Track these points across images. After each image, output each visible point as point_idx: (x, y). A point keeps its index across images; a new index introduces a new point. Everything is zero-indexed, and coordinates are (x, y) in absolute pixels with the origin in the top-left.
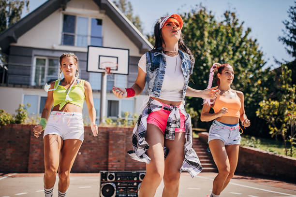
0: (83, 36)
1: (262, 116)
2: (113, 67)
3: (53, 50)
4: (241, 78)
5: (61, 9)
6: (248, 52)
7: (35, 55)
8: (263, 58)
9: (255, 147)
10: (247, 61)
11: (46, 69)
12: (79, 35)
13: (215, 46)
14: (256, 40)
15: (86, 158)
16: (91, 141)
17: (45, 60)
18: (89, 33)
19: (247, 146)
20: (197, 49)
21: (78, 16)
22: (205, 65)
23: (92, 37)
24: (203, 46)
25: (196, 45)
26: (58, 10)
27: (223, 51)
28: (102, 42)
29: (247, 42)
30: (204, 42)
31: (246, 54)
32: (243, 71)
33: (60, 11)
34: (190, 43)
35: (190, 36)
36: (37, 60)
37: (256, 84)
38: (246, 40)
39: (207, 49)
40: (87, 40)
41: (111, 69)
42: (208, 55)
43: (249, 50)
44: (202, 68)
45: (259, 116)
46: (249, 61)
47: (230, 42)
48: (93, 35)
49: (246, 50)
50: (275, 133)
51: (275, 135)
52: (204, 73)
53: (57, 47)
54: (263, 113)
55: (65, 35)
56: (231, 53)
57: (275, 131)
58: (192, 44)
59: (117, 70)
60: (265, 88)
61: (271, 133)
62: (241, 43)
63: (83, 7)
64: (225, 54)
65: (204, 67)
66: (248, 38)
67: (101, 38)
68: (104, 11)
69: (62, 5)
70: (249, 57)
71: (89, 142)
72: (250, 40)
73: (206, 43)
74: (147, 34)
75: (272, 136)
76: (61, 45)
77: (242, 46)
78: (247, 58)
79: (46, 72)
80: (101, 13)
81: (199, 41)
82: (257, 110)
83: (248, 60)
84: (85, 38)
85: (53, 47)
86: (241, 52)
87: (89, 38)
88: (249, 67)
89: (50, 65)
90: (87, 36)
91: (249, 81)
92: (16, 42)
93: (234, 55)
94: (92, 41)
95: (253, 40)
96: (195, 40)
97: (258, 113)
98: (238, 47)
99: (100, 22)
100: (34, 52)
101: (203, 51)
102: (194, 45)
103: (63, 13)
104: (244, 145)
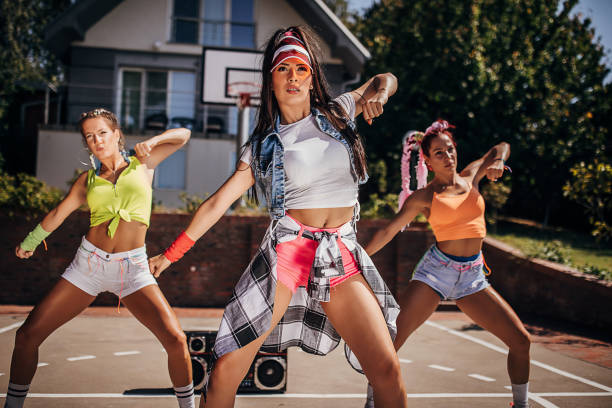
0: (216, 23)
1: (575, 197)
2: (254, 93)
3: (155, 54)
4: (549, 106)
6: (567, 49)
7: (121, 65)
8: (602, 61)
9: (561, 261)
10: (565, 69)
11: (143, 95)
12: (206, 22)
13: (494, 37)
14: (587, 22)
15: (206, 279)
16: (215, 244)
17: (139, 74)
18: (228, 16)
19: (543, 259)
20: (454, 45)
22: (471, 78)
23: (233, 24)
24: (467, 37)
25: (453, 36)
27: (514, 48)
28: (254, 35)
29: (567, 26)
30: (471, 29)
31: (564, 53)
32: (555, 92)
34: (439, 31)
35: (440, 17)
36: (126, 74)
37: (581, 120)
38: (565, 20)
39: (477, 44)
40: (223, 32)
41: (252, 96)
42: (479, 57)
43: (572, 45)
44: (464, 85)
45: (568, 196)
46: (570, 68)
47: (529, 27)
48: (237, 21)
49: (564, 45)
50: (604, 234)
51: (604, 238)
52: (469, 97)
53: (163, 47)
54: (578, 190)
55: (179, 21)
56: (531, 50)
57: (603, 230)
58: (444, 34)
60: (601, 129)
61: (595, 233)
62: (553, 28)
64: (516, 54)
65: (468, 82)
66: (571, 16)
67: (252, 26)
70: (569, 60)
71: (211, 246)
72: (576, 21)
73: (475, 31)
74: (354, 13)
75: (597, 240)
76: (171, 42)
77: (557, 35)
78: (564, 61)
79: (143, 101)
81: (461, 27)
82: (565, 185)
83: (569, 66)
84: (219, 27)
85: (155, 47)
86: (552, 50)
87: (228, 27)
88: (570, 80)
90: (223, 22)
91: (566, 113)
92: (82, 39)
93: (536, 55)
94: (233, 33)
95: (581, 20)
96: (452, 24)
97: (567, 190)
98: (545, 39)
100: (119, 59)
101: (467, 48)
102: (449, 37)
104: (536, 256)
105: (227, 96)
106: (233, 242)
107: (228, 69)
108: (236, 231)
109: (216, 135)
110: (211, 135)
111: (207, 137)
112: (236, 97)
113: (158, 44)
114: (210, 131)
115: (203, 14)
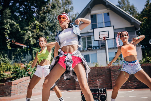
0: (101, 23)
3: (88, 33)
5: (89, 13)
12: (99, 23)
15: (101, 82)
16: (102, 74)
17: (85, 38)
18: (104, 21)
21: (97, 14)
26: (88, 14)
28: (110, 24)
33: (89, 14)
36: (82, 38)
40: (103, 25)
41: (106, 37)
48: (105, 21)
53: (89, 31)
55: (92, 24)
59: (109, 37)
63: (99, 9)
67: (110, 22)
68: (109, 8)
69: (89, 11)
71: (101, 74)
76: (91, 29)
79: (86, 43)
80: (107, 10)
85: (88, 31)
87: (104, 23)
89: (88, 39)
90: (103, 23)
94: (105, 24)
99: (108, 14)
103: (90, 15)
105: (100, 38)
106: (106, 73)
107: (99, 32)
108: (107, 70)
109: (103, 49)
110: (102, 49)
111: (101, 50)
112: (101, 38)
113: (88, 30)
114: (101, 48)
115: (98, 22)
